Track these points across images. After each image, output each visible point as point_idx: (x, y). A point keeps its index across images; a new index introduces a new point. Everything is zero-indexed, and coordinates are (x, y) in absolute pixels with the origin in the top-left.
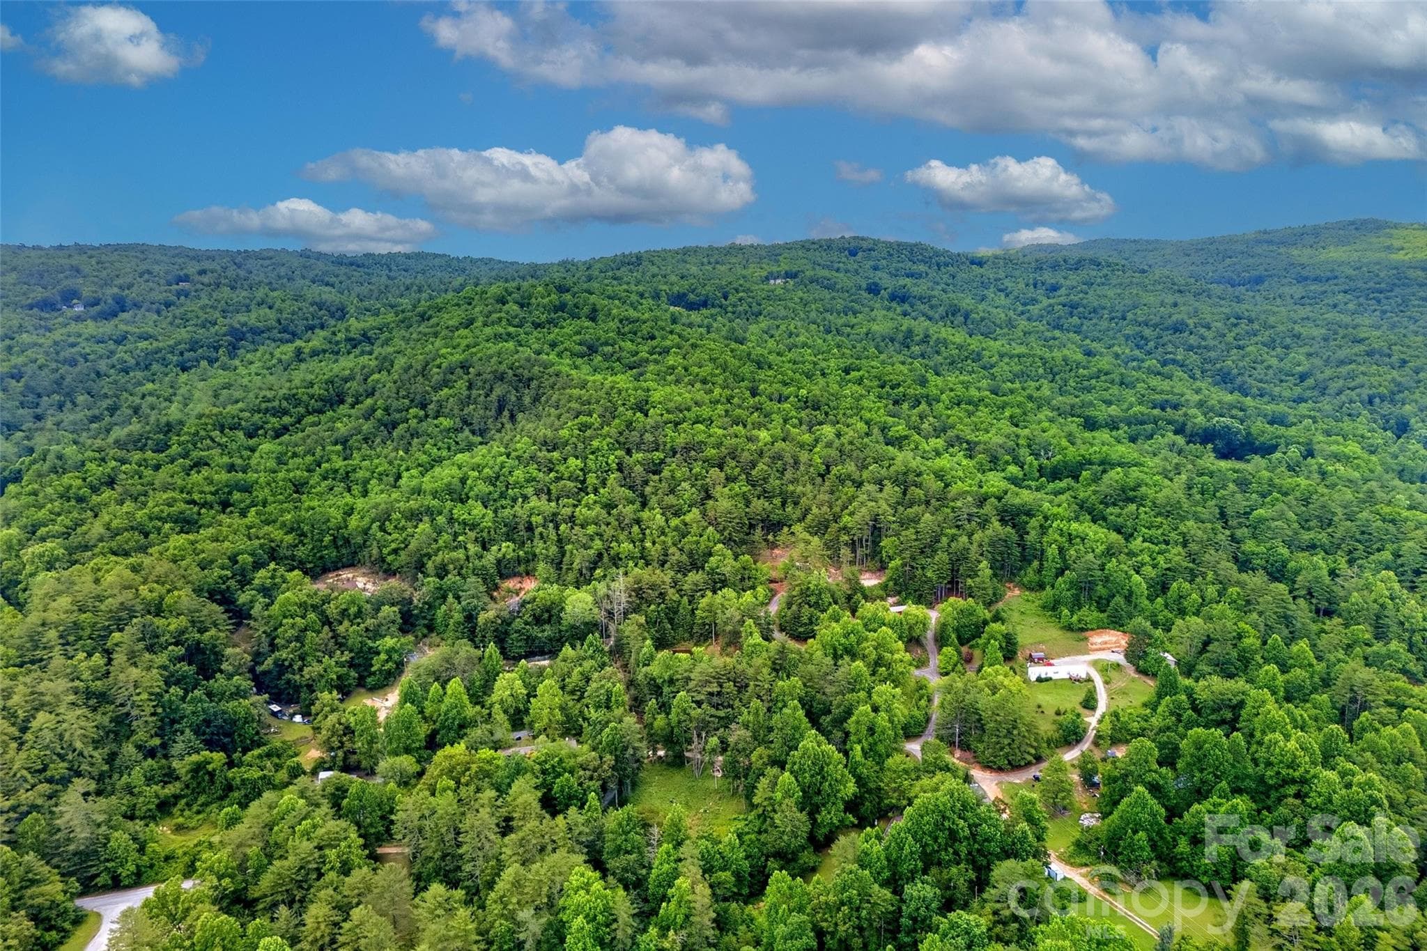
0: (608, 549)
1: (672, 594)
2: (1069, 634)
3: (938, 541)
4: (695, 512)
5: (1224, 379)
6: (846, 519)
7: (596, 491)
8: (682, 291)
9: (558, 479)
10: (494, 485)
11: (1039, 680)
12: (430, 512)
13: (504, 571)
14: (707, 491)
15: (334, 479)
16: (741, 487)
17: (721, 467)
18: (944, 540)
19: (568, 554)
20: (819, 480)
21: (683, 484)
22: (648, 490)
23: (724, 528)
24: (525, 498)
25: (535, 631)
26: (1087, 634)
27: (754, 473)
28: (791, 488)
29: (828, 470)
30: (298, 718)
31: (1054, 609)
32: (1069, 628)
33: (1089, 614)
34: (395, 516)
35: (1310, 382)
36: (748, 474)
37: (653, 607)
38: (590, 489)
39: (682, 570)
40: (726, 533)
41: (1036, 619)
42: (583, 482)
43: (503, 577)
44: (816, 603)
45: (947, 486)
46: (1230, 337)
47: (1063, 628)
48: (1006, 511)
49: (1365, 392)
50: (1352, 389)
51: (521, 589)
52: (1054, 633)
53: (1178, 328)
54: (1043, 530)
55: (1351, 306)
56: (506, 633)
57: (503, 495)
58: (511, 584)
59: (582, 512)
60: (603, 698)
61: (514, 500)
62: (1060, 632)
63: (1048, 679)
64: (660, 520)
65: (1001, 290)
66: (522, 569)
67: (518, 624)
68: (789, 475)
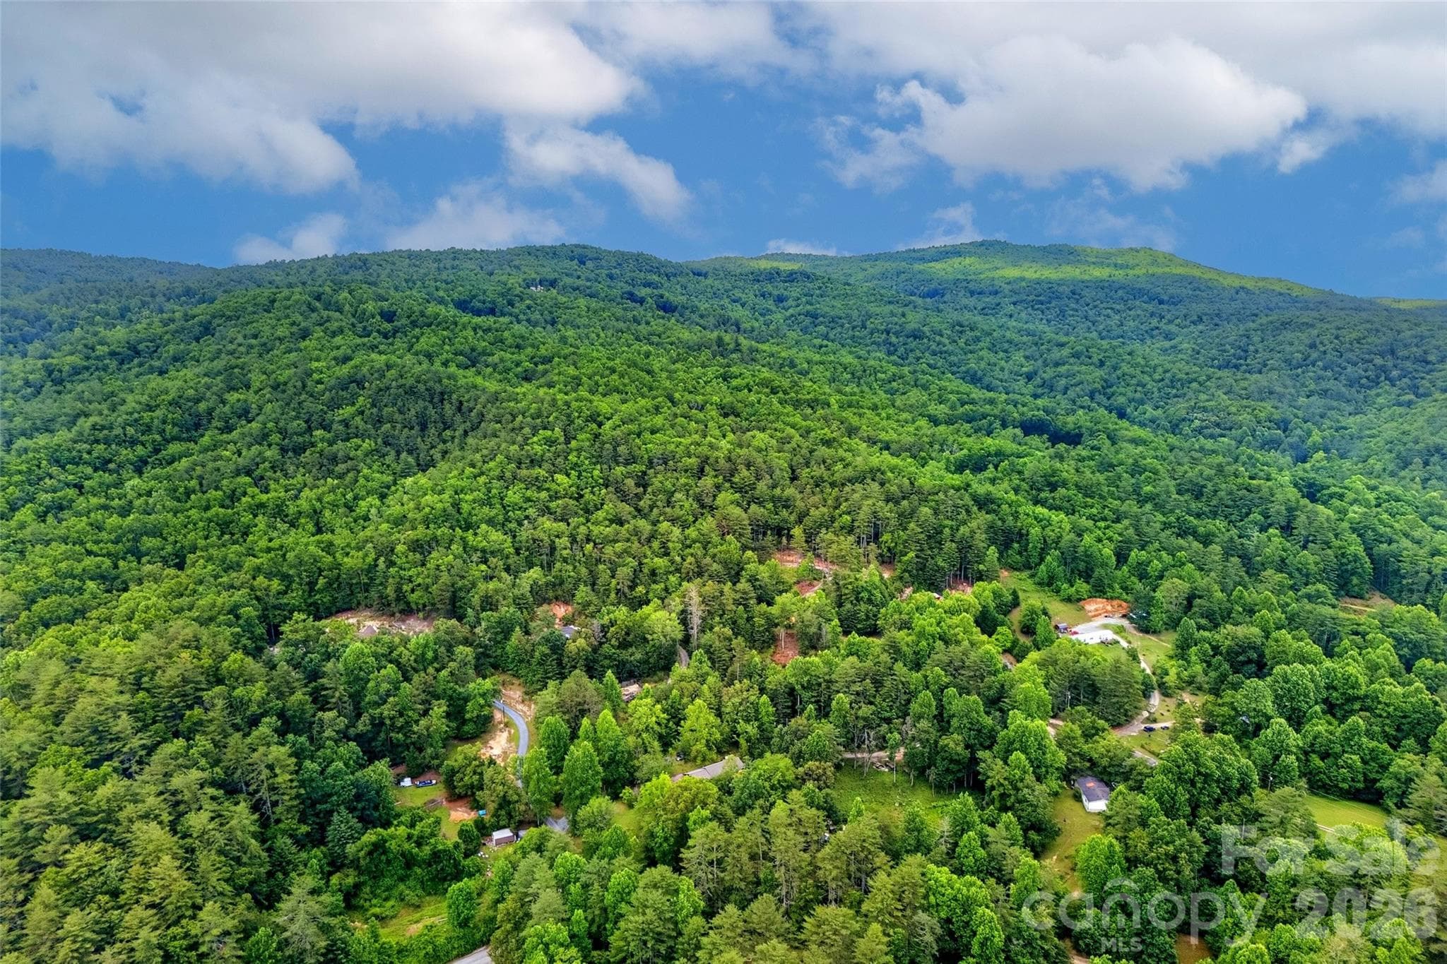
2: (1069, 605)
4: (710, 521)
5: (974, 379)
6: (844, 519)
8: (462, 298)
14: (699, 501)
16: (733, 494)
18: (947, 531)
21: (678, 495)
23: (741, 536)
25: (624, 655)
26: (1082, 603)
29: (794, 474)
30: (407, 782)
31: (1049, 584)
32: (1069, 600)
33: (1082, 586)
35: (1038, 381)
38: (591, 506)
41: (1038, 595)
42: (579, 499)
44: (869, 599)
45: (912, 481)
46: (961, 342)
47: (1063, 600)
49: (1088, 388)
50: (1076, 385)
52: (1058, 605)
53: (916, 335)
55: (1023, 315)
60: (751, 711)
65: (735, 301)
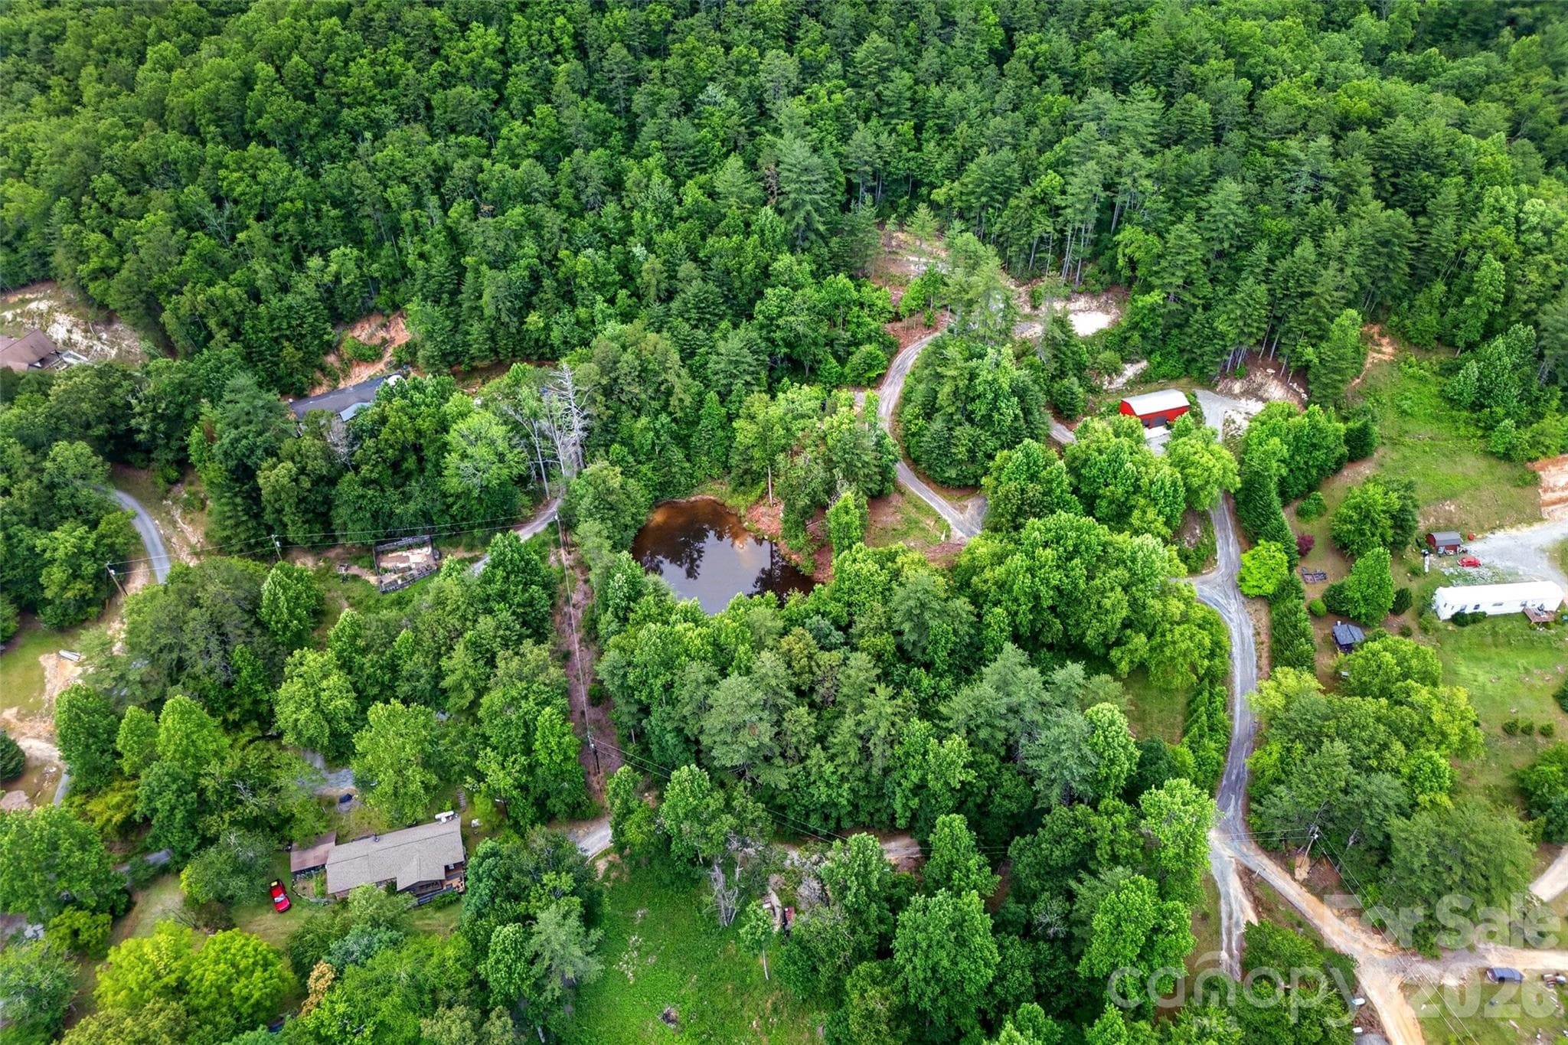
0: (553, 263)
1: (682, 386)
2: (1502, 470)
3: (1249, 247)
4: (735, 162)
6: (1049, 180)
7: (528, 109)
9: (448, 79)
10: (310, 99)
11: (1459, 619)
12: (172, 173)
13: (341, 308)
14: (760, 102)
15: (22, 54)
16: (830, 94)
17: (790, 40)
19: (470, 276)
20: (991, 71)
21: (711, 89)
22: (639, 101)
23: (796, 206)
24: (378, 129)
26: (1538, 466)
27: (860, 54)
28: (935, 92)
29: (1010, 44)
32: (1502, 453)
34: (102, 180)
36: (847, 61)
37: (644, 420)
38: (515, 104)
39: (705, 317)
40: (799, 218)
41: (1433, 428)
42: (499, 87)
43: (338, 318)
44: (988, 419)
45: (1259, 84)
47: (1493, 456)
48: (1385, 158)
51: (385, 342)
52: (1472, 465)
54: (1468, 209)
56: (328, 502)
57: (330, 124)
58: (363, 333)
59: (497, 171)
60: (516, 734)
61: (355, 136)
62: (1483, 464)
63: (1477, 618)
64: (660, 186)
66: (379, 301)
67: (348, 487)
68: (930, 58)
